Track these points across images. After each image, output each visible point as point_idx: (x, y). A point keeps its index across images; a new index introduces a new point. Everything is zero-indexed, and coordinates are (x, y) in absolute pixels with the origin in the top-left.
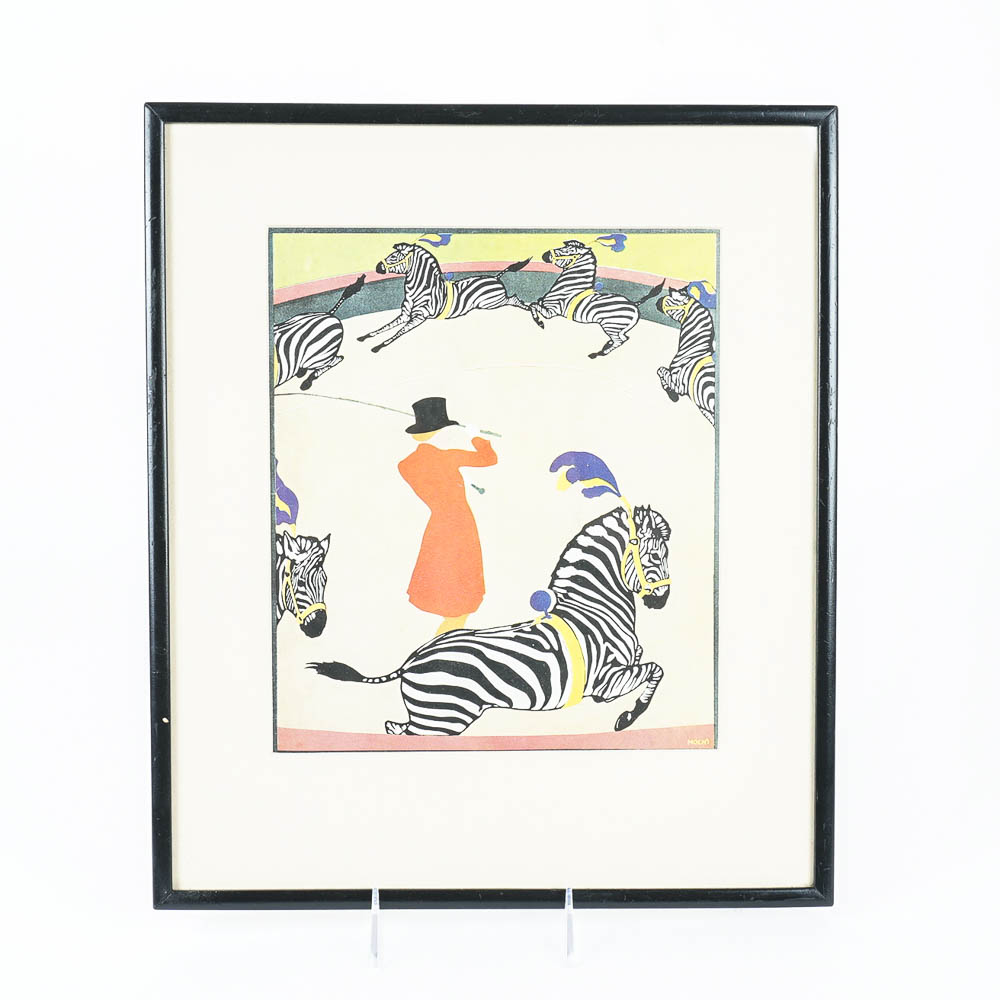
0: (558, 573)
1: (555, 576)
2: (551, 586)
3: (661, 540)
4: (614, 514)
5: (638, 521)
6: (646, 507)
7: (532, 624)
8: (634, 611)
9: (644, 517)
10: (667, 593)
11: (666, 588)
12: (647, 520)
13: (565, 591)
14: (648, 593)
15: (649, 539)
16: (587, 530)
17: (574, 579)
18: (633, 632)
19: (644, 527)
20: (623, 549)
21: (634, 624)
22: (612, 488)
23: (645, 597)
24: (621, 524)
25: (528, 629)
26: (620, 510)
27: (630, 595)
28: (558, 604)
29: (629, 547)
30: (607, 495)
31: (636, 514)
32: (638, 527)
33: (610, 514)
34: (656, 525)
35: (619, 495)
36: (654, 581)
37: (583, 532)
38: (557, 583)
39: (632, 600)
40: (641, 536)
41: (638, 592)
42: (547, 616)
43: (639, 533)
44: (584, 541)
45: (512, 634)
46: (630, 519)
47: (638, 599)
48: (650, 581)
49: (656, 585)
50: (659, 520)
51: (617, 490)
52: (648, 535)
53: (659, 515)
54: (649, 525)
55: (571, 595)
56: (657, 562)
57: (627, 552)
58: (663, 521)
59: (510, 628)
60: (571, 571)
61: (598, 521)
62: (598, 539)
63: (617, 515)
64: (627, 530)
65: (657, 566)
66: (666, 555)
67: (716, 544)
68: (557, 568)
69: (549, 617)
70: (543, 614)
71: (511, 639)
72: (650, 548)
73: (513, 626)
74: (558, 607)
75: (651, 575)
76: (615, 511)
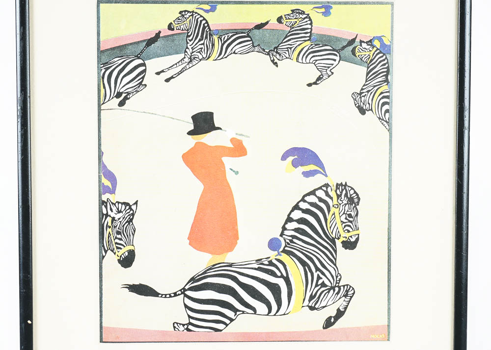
0: (287, 226)
1: (284, 228)
2: (282, 235)
3: (354, 205)
4: (323, 188)
5: (338, 192)
6: (344, 184)
7: (269, 259)
8: (335, 251)
9: (342, 190)
10: (357, 239)
11: (357, 236)
12: (344, 192)
13: (291, 238)
14: (345, 239)
15: (346, 204)
16: (306, 198)
17: (296, 230)
18: (335, 265)
19: (343, 196)
20: (329, 211)
21: (335, 259)
22: (323, 172)
23: (343, 242)
24: (327, 194)
25: (266, 263)
26: (327, 185)
27: (333, 241)
28: (286, 246)
29: (333, 210)
30: (319, 175)
31: (337, 188)
32: (339, 196)
33: (320, 188)
34: (351, 195)
35: (326, 176)
36: (349, 231)
37: (303, 200)
38: (286, 232)
39: (334, 243)
40: (341, 202)
41: (338, 239)
42: (279, 254)
43: (339, 200)
44: (303, 206)
45: (256, 266)
46: (334, 192)
47: (338, 243)
48: (346, 231)
49: (350, 234)
50: (352, 192)
51: (325, 172)
52: (345, 202)
53: (352, 189)
54: (346, 195)
55: (295, 240)
56: (351, 219)
57: (331, 213)
58: (355, 192)
59: (255, 262)
60: (295, 225)
61: (313, 193)
62: (312, 204)
63: (324, 188)
64: (331, 198)
65: (351, 222)
66: (357, 215)
67: (390, 208)
68: (286, 223)
69: (280, 255)
70: (276, 253)
71: (255, 269)
72: (346, 210)
73: (257, 261)
74: (286, 248)
75: (347, 228)
76: (323, 186)
